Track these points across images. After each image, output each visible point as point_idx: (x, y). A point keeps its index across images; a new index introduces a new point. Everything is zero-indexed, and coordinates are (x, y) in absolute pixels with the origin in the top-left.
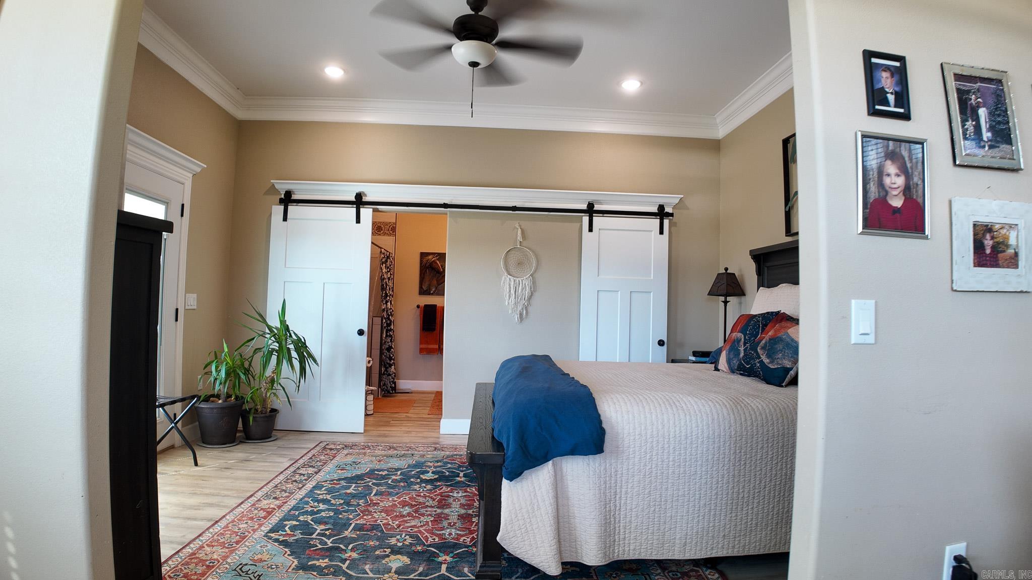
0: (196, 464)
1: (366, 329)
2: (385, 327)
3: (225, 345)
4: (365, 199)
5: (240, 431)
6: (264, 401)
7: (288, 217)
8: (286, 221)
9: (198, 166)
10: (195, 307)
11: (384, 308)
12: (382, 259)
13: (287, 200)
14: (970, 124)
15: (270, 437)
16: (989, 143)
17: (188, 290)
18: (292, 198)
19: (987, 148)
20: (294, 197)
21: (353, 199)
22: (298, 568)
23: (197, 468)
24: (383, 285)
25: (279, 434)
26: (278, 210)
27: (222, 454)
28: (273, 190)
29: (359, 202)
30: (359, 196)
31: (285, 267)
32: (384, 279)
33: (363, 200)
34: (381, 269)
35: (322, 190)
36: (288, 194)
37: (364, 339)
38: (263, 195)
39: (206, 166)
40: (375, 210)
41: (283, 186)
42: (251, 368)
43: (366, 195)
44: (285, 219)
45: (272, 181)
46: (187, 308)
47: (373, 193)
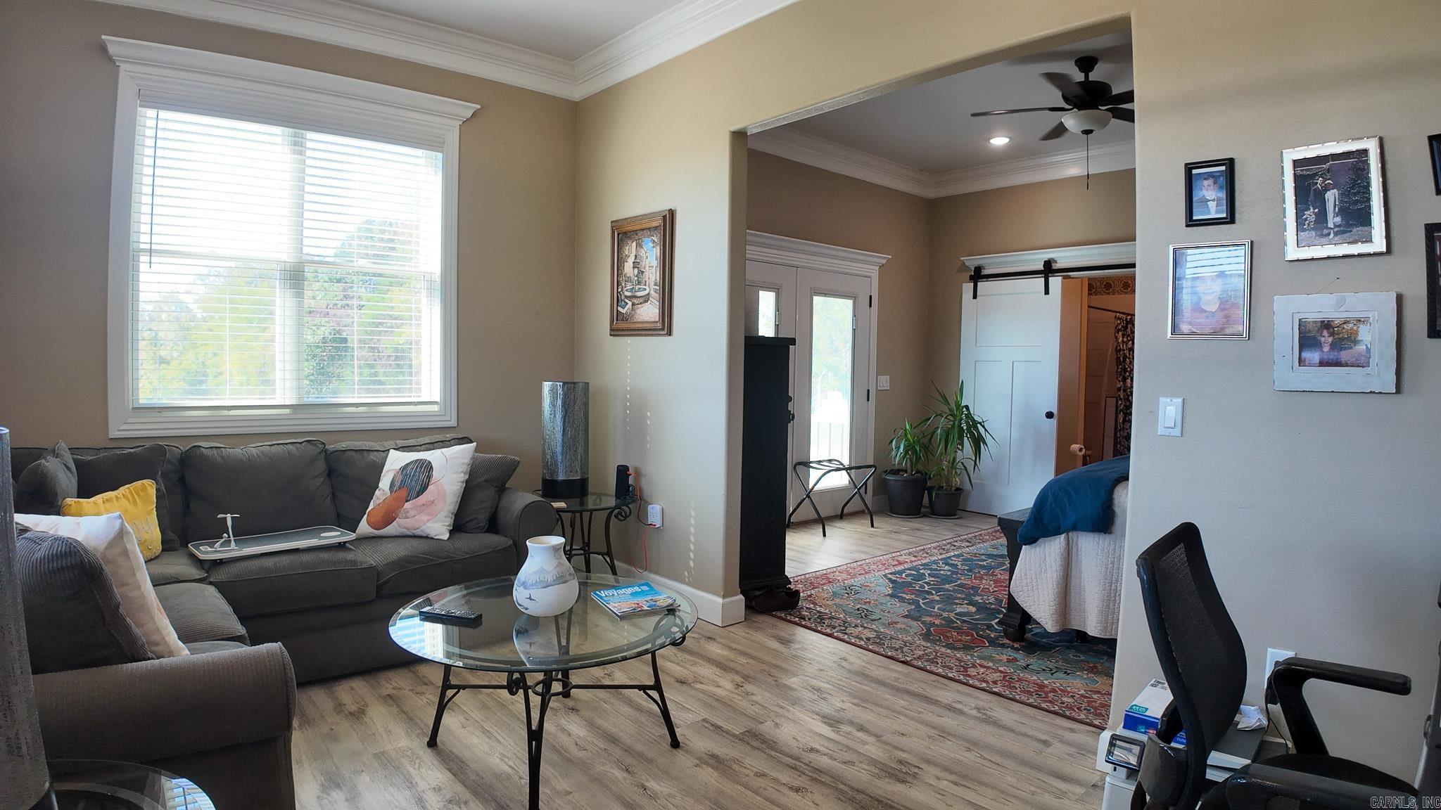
0: (872, 526)
1: (1055, 412)
2: (1121, 410)
3: (907, 425)
4: (1055, 266)
5: (925, 507)
6: (948, 480)
7: (978, 294)
8: (976, 298)
9: (883, 258)
10: (888, 388)
11: (1119, 386)
12: (1117, 326)
13: (978, 276)
14: (1310, 214)
15: (955, 515)
16: (1336, 230)
17: (879, 373)
18: (982, 274)
19: (1332, 235)
20: (985, 272)
21: (1041, 267)
22: (892, 596)
23: (872, 529)
24: (1118, 358)
25: (964, 514)
26: (968, 287)
27: (902, 523)
28: (964, 267)
29: (1048, 269)
30: (1048, 264)
31: (976, 345)
32: (1120, 350)
33: (1054, 268)
34: (1116, 338)
35: (1011, 262)
36: (978, 269)
37: (1053, 422)
38: (957, 272)
39: (890, 257)
40: (1065, 277)
41: (972, 262)
42: (931, 446)
43: (1056, 262)
44: (975, 297)
45: (961, 259)
46: (879, 388)
47: (1065, 257)
